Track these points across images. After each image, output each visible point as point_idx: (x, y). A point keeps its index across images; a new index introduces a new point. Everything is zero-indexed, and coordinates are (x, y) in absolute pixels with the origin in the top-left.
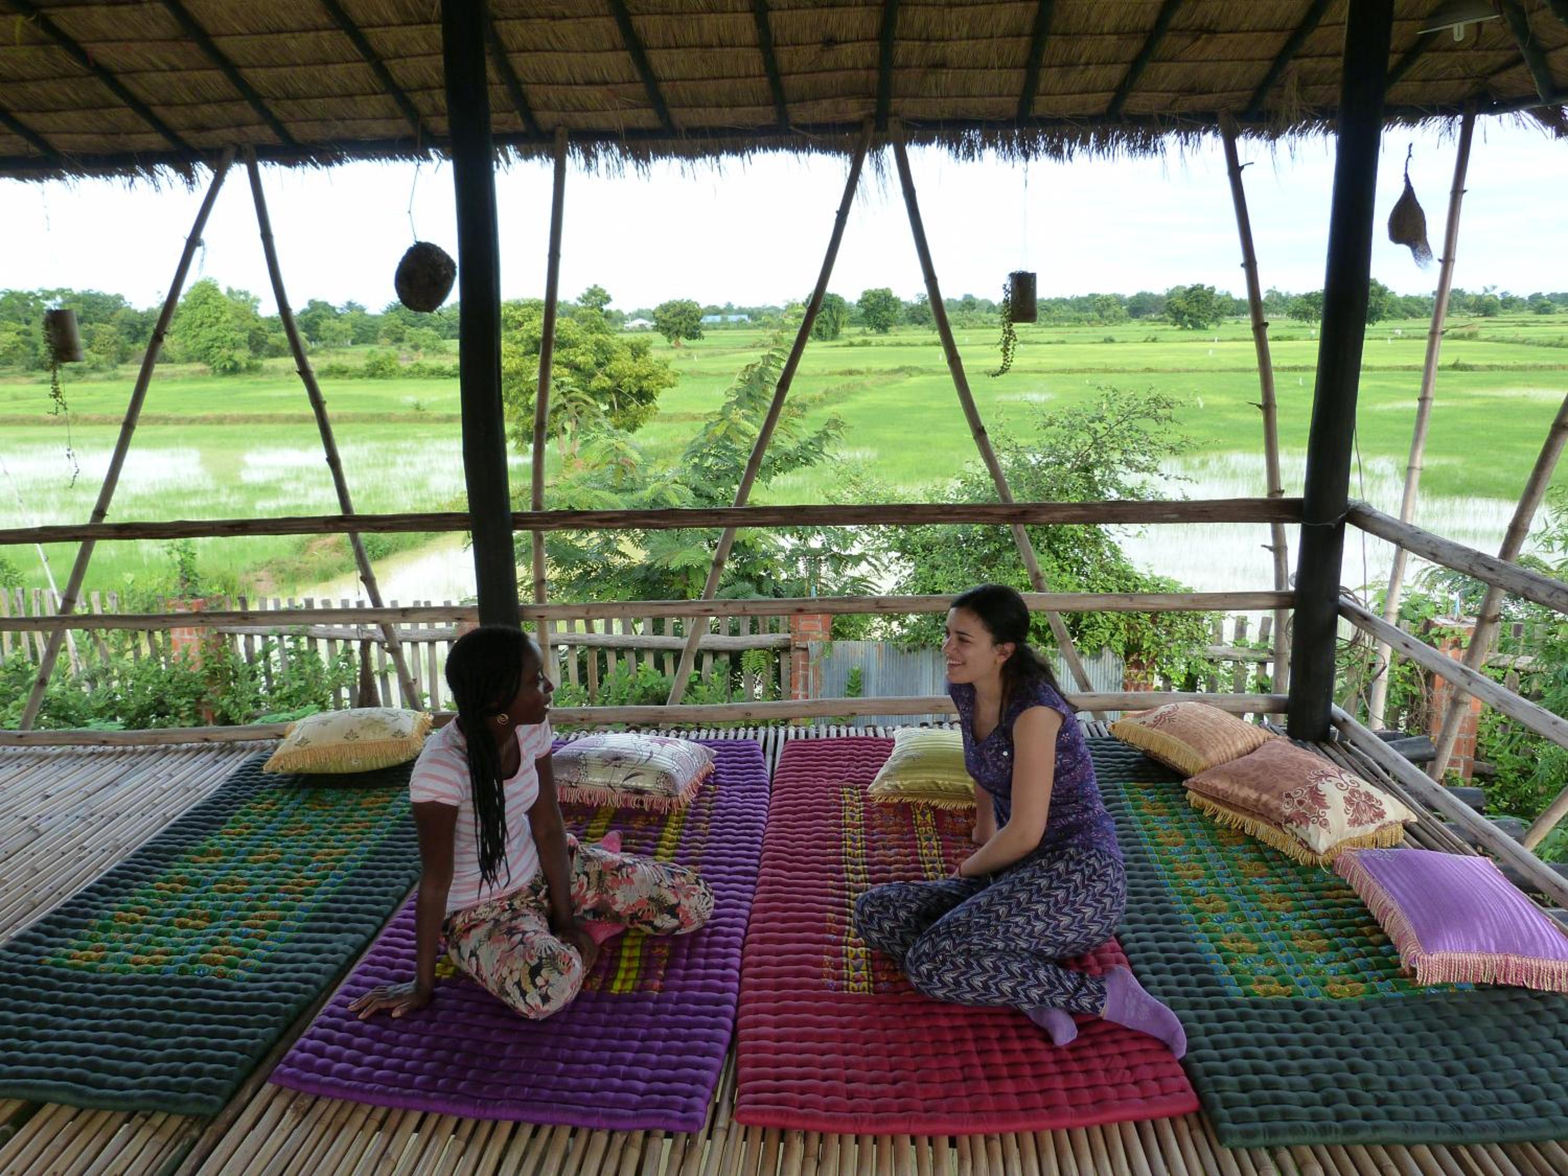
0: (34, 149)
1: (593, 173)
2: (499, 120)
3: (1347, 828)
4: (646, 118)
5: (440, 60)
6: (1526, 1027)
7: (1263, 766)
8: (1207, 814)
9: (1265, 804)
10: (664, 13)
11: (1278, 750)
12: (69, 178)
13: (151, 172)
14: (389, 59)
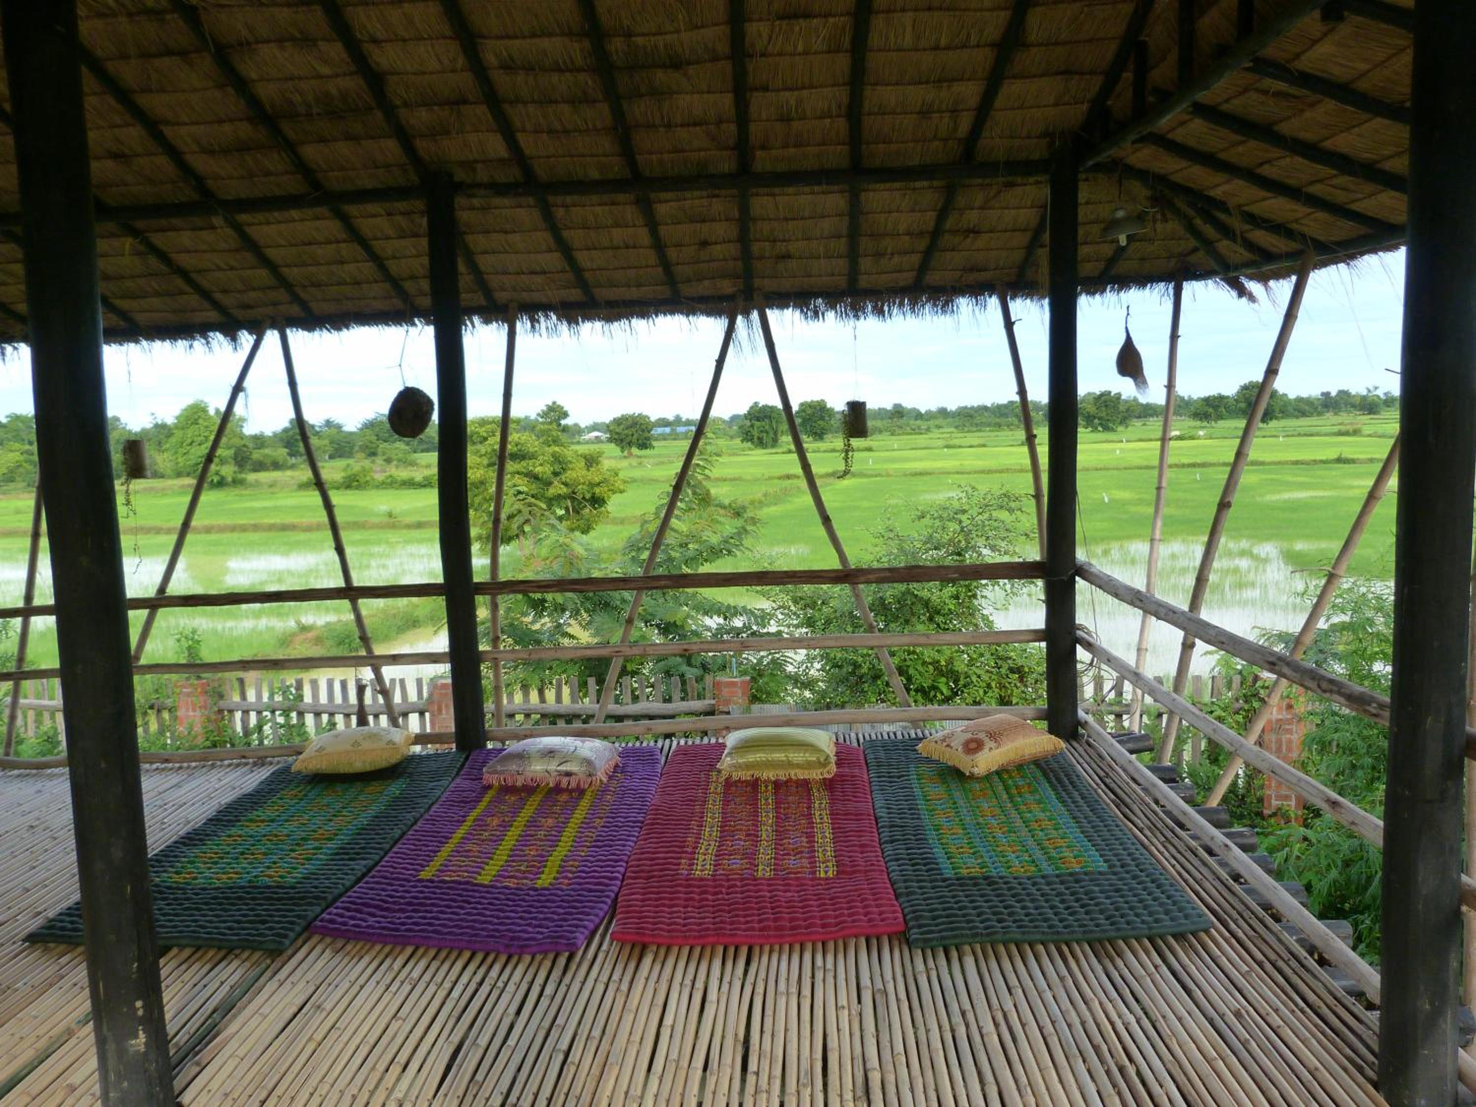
0: (122, 323)
1: (537, 335)
2: (466, 298)
4: (575, 295)
5: (425, 260)
10: (584, 228)
12: (144, 343)
13: (206, 338)
14: (388, 259)
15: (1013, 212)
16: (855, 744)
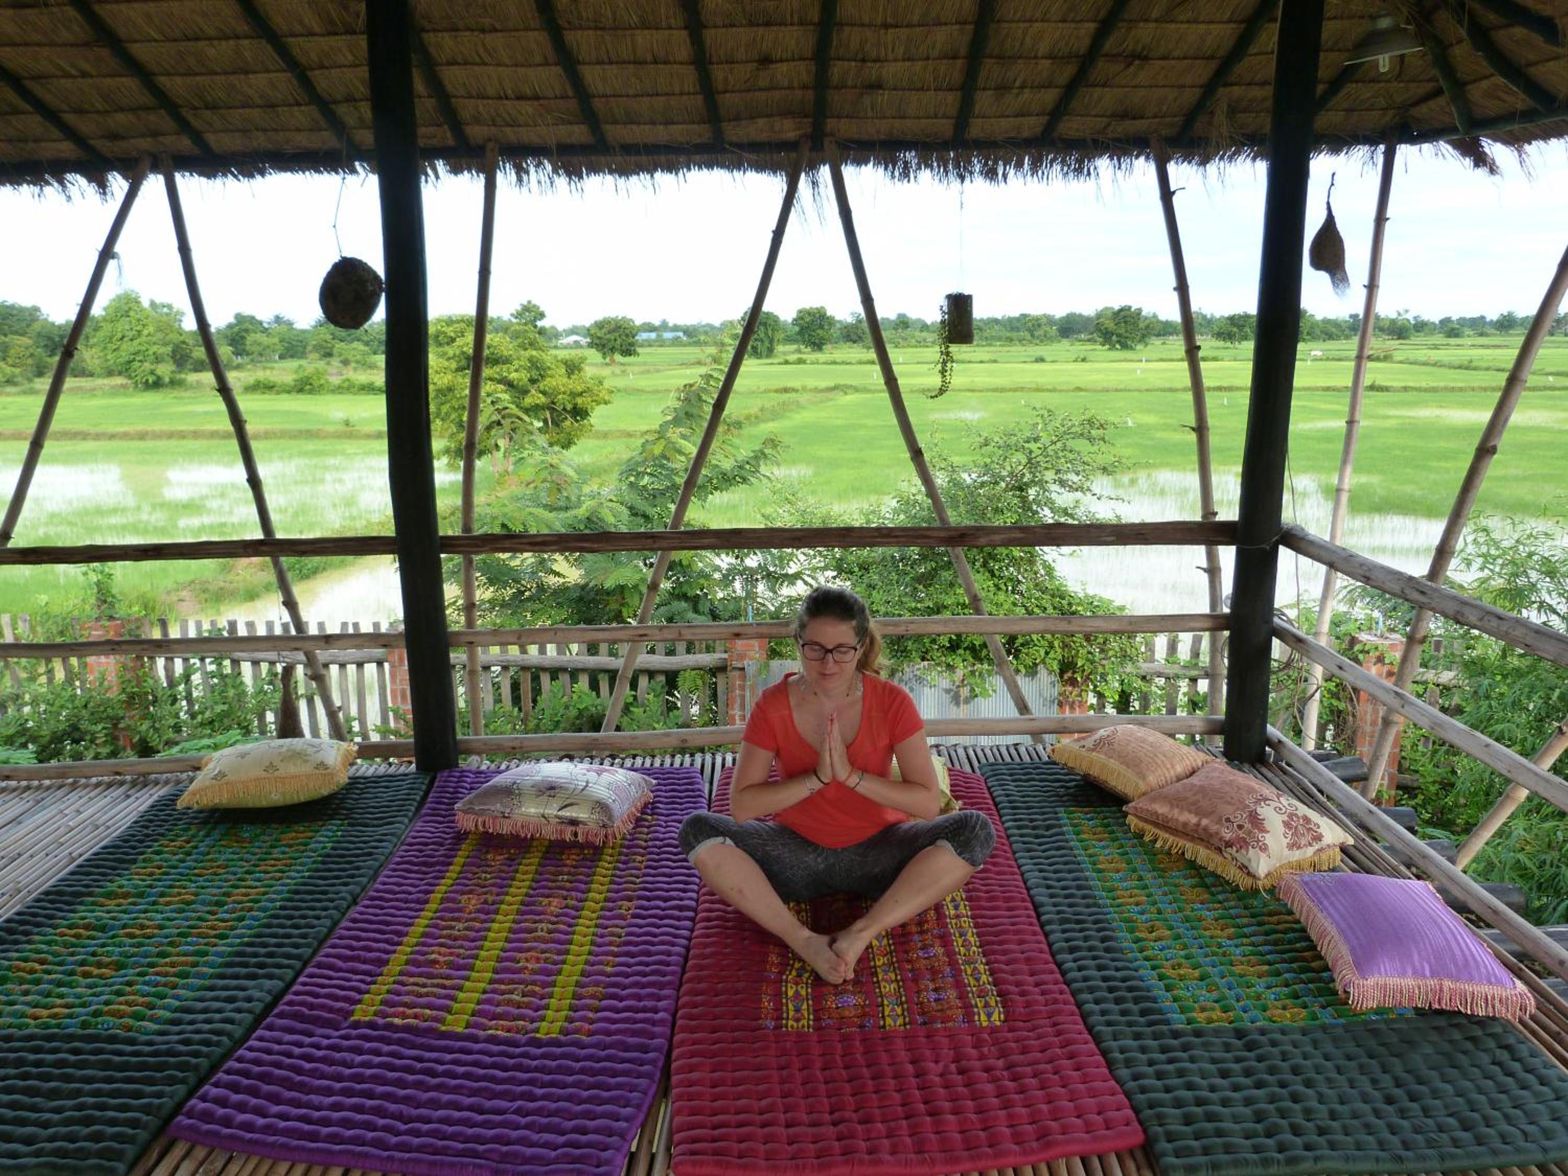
2: (426, 133)
3: (1286, 852)
4: (579, 133)
5: (364, 72)
6: (1465, 1052)
7: (1202, 790)
8: (1147, 839)
9: (1205, 829)
10: (597, 28)
11: (1217, 774)
13: (61, 182)
14: (313, 69)
15: (1202, 26)
16: (967, 769)
